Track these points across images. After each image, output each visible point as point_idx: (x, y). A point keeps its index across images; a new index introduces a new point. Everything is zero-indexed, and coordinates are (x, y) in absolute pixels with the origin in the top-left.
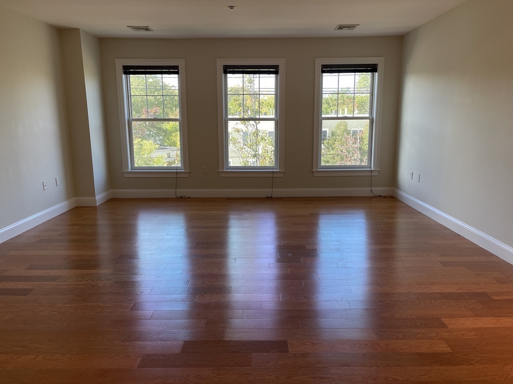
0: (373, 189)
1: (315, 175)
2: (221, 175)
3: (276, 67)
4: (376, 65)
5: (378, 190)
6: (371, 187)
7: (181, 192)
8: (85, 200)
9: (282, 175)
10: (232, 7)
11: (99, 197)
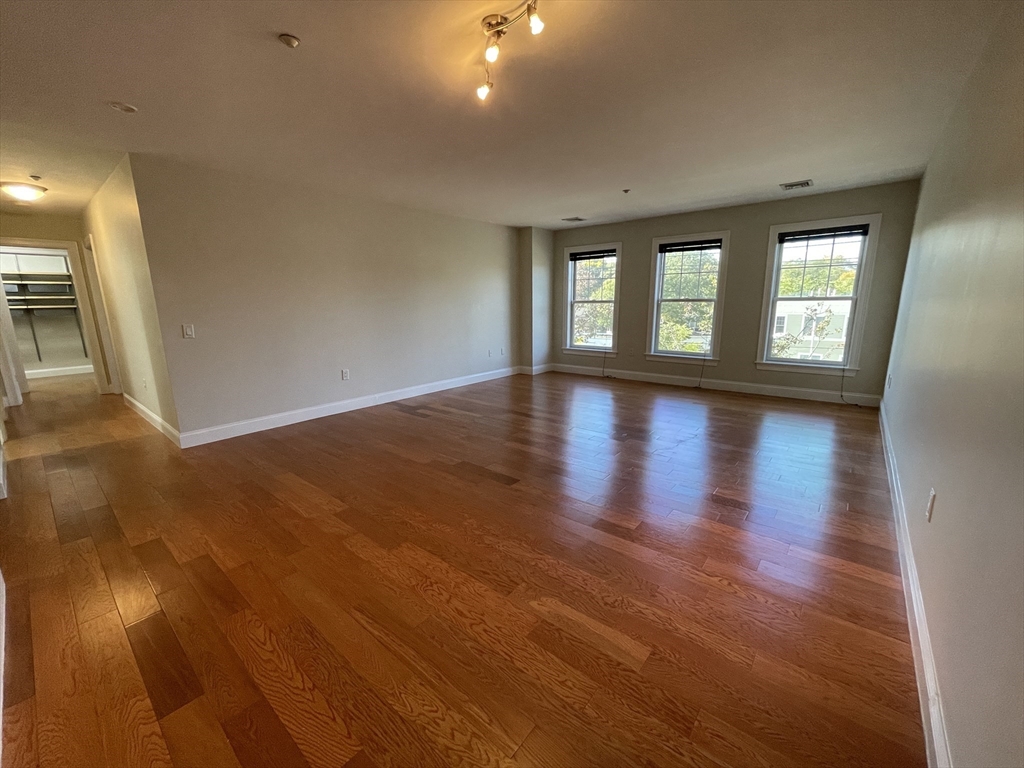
0: (844, 394)
1: (758, 367)
2: (648, 358)
3: (720, 241)
4: (868, 225)
5: (850, 396)
6: (842, 391)
7: (609, 372)
8: (525, 370)
9: (716, 364)
10: (626, 191)
11: (537, 368)
